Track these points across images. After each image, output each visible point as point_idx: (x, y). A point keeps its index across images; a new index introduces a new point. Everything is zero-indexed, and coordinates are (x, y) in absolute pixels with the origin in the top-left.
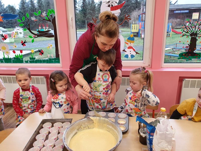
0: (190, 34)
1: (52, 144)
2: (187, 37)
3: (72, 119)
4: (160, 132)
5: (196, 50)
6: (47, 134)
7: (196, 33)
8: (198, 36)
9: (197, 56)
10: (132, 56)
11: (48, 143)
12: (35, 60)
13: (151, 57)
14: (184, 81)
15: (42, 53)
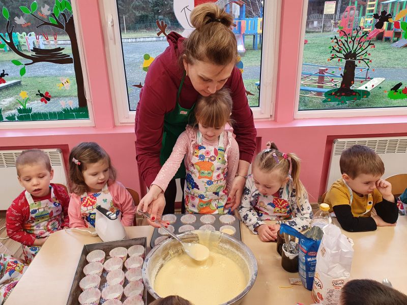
0: (344, 54)
1: (118, 294)
2: (339, 60)
6: (101, 274)
7: (355, 53)
8: (357, 58)
11: (108, 292)
12: (30, 114)
13: (274, 101)
14: (335, 143)
15: (46, 98)
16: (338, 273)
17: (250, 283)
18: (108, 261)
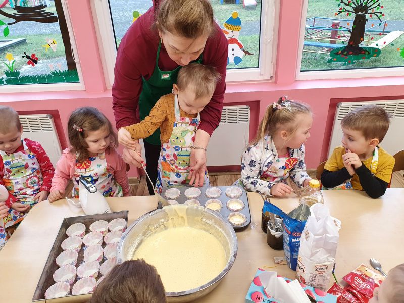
0: (353, 7)
1: (94, 271)
2: (348, 14)
3: (127, 212)
4: (315, 235)
5: (363, 43)
6: (79, 249)
7: (366, 5)
8: (369, 11)
9: (365, 53)
10: (237, 60)
11: (85, 268)
12: (18, 77)
13: (275, 61)
14: (338, 107)
15: (33, 60)
16: (321, 258)
17: (227, 265)
18: (88, 235)
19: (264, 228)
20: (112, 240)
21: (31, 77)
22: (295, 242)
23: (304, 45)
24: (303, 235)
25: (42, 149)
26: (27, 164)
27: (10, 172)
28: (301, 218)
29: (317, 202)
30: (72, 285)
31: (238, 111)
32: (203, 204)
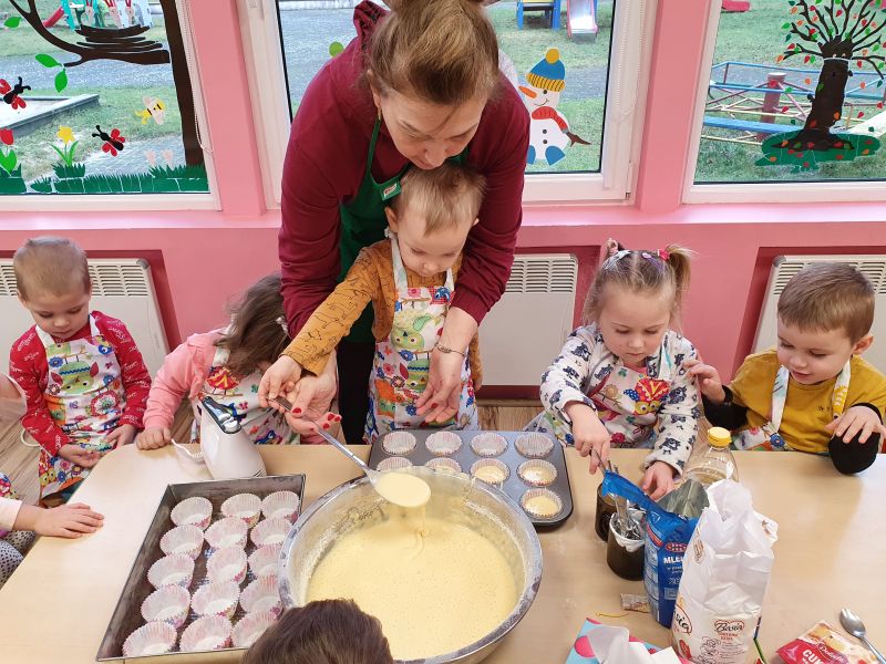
0: (820, 44)
1: (228, 604)
2: (807, 59)
3: (303, 478)
4: (718, 552)
5: (838, 123)
6: (197, 554)
7: (849, 41)
8: (855, 54)
9: (842, 147)
10: (554, 154)
11: (209, 596)
12: (82, 178)
13: (636, 158)
14: (776, 265)
15: (114, 143)
16: (730, 603)
17: (519, 606)
18: (216, 523)
19: (602, 529)
20: (269, 537)
21: (109, 179)
22: (669, 565)
23: (704, 124)
24: (690, 550)
25: (128, 335)
26: (95, 365)
27: (59, 380)
28: (686, 512)
29: (724, 477)
30: (180, 630)
31: (551, 268)
32: (466, 469)
